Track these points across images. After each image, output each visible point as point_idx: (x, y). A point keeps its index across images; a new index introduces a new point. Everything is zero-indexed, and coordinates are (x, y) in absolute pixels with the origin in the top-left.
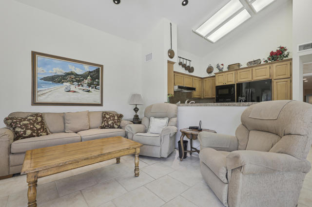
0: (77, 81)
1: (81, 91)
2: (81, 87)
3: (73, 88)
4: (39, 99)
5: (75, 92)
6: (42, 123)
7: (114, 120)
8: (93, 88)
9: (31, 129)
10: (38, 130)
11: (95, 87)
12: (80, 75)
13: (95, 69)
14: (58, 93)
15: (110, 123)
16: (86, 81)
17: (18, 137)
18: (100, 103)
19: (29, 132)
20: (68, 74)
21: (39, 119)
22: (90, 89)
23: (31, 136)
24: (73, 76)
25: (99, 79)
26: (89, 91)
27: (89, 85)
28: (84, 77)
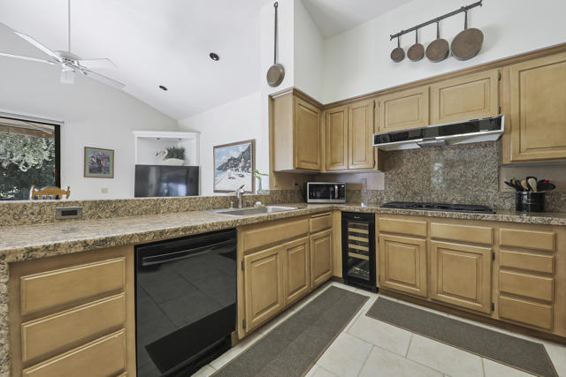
0: (235, 166)
2: (237, 173)
8: (246, 172)
11: (248, 170)
12: (237, 159)
13: (247, 147)
16: (241, 165)
18: (252, 190)
20: (229, 160)
26: (242, 176)
27: (243, 168)
28: (240, 159)
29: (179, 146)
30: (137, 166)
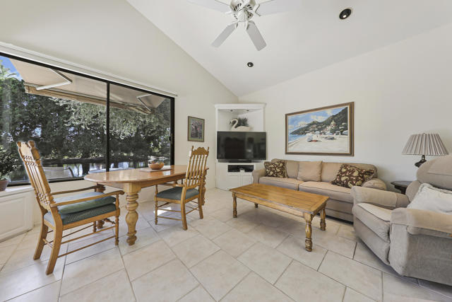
0: (319, 130)
1: (323, 140)
2: (323, 135)
3: (315, 137)
4: (290, 150)
5: (317, 141)
6: (283, 168)
7: (349, 176)
8: (337, 134)
9: (274, 171)
10: (277, 172)
11: (341, 132)
12: (322, 123)
13: (340, 111)
14: (302, 144)
15: (343, 179)
16: (329, 128)
17: (267, 175)
18: (348, 152)
19: (272, 173)
20: (310, 125)
21: (281, 165)
22: (334, 136)
23: (272, 176)
24: (315, 126)
25: (346, 122)
26: (332, 139)
27: (333, 132)
28: (327, 123)
29: (242, 116)
30: (218, 132)
